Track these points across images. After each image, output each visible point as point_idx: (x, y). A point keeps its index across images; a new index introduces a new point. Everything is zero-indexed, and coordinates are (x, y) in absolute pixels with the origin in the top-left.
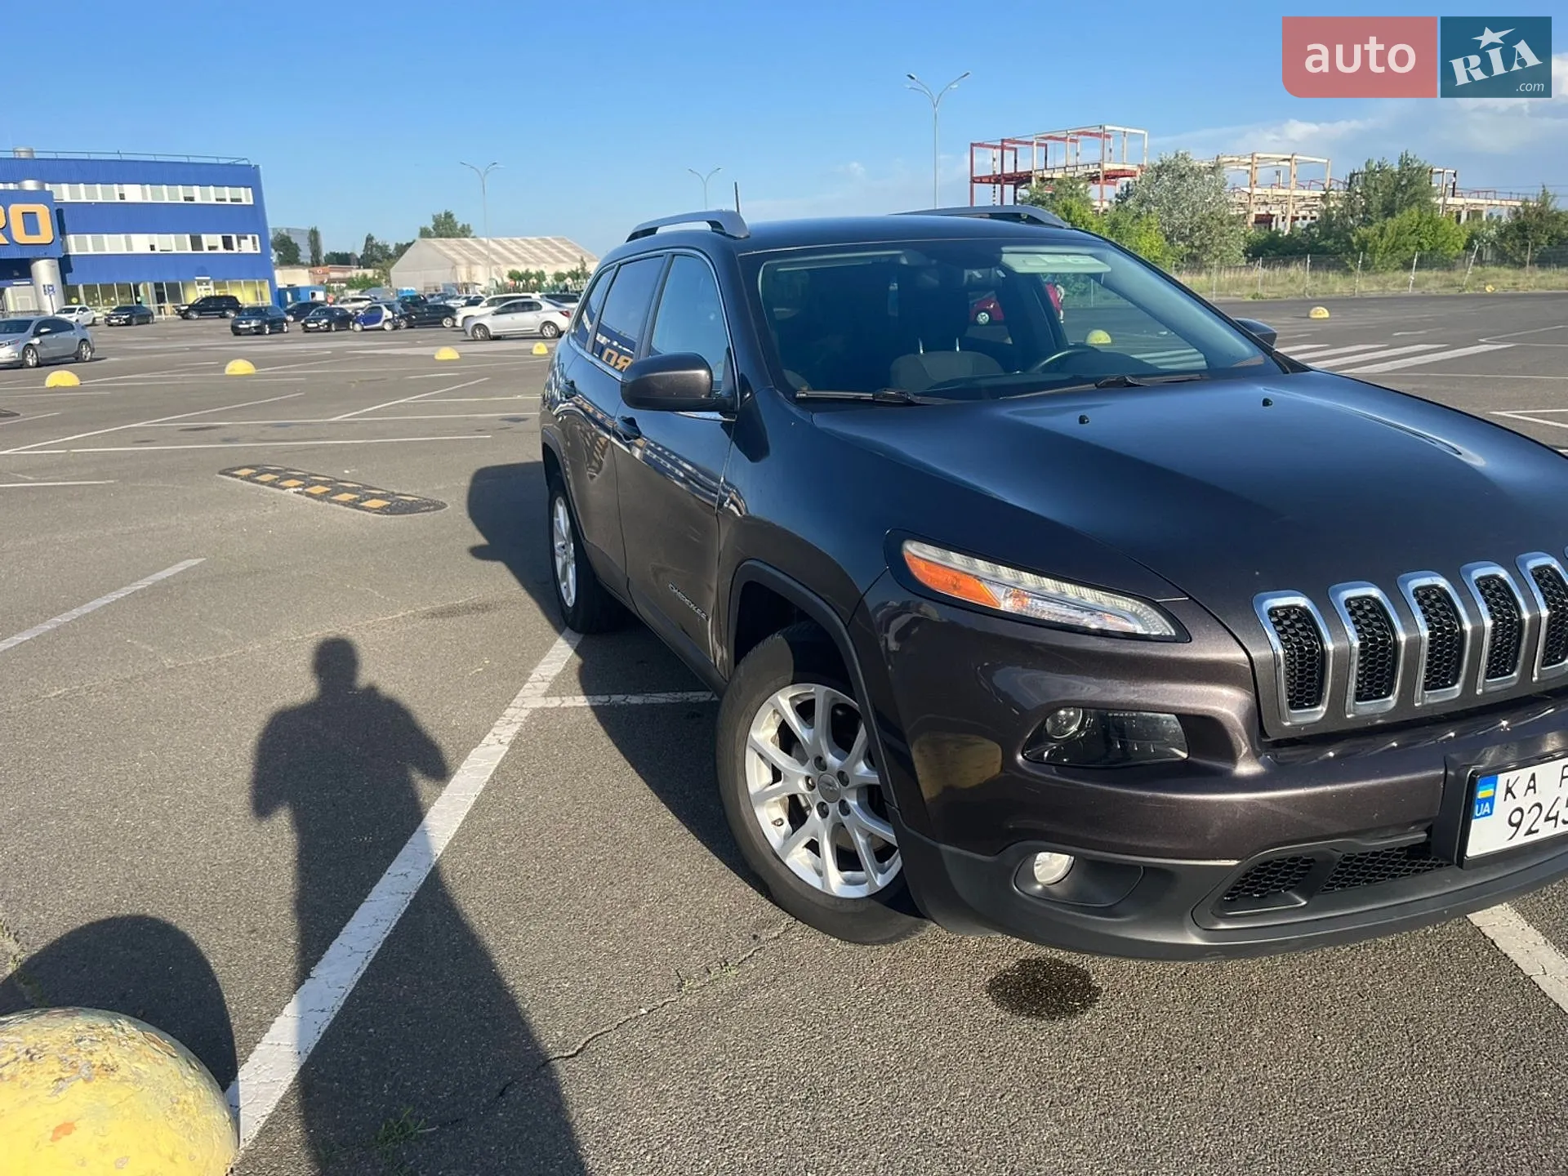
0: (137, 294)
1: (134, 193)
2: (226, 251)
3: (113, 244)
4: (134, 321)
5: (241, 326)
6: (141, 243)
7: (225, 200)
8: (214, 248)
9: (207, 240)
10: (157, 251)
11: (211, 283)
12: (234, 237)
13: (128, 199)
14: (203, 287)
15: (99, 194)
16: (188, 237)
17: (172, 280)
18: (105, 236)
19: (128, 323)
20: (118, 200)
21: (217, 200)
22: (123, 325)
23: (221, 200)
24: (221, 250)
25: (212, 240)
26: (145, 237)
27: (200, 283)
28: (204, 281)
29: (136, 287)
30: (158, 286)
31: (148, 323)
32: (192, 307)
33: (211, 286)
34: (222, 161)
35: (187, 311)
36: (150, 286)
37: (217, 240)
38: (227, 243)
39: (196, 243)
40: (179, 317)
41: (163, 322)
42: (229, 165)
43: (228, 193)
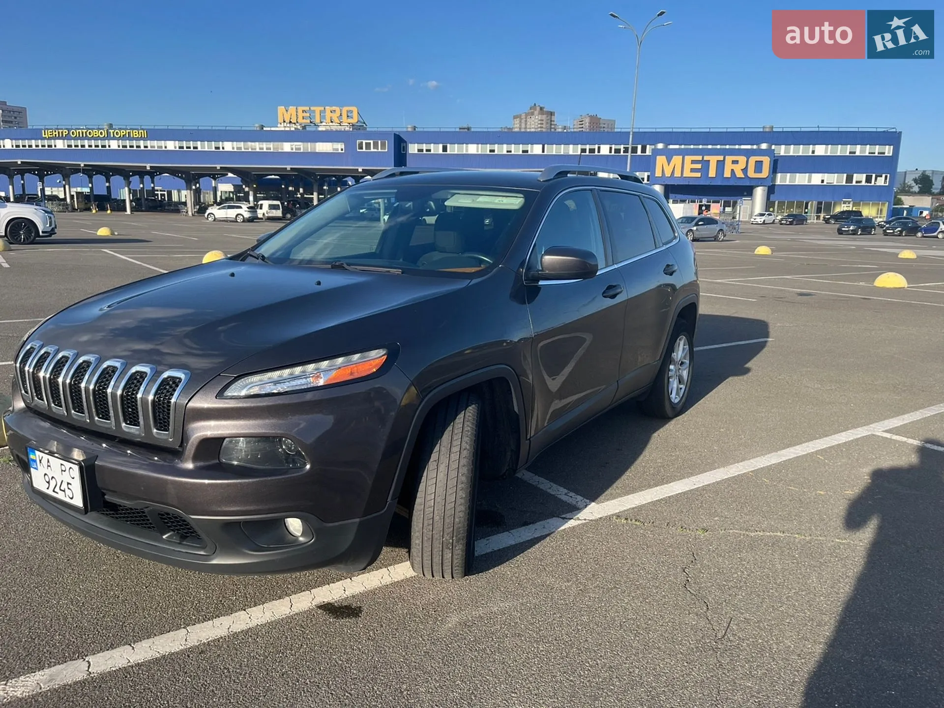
0: (806, 207)
1: (820, 150)
2: (866, 184)
3: (801, 179)
4: (795, 222)
5: (843, 229)
6: (816, 179)
7: (874, 153)
8: (860, 182)
9: (856, 177)
10: (825, 183)
11: (852, 203)
12: (874, 176)
13: (816, 154)
14: (845, 205)
15: (801, 150)
16: (845, 175)
17: (828, 200)
18: (798, 174)
19: (791, 223)
20: (810, 154)
21: (869, 153)
22: (788, 224)
23: (872, 153)
24: (864, 183)
25: (860, 178)
26: (820, 175)
27: (845, 203)
28: (847, 201)
29: (807, 204)
30: (820, 203)
31: (803, 224)
32: (833, 217)
33: (851, 205)
34: (879, 130)
35: (829, 219)
36: (815, 203)
37: (863, 177)
38: (868, 180)
39: (849, 179)
40: (824, 222)
41: (815, 224)
42: (884, 132)
43: (877, 149)
